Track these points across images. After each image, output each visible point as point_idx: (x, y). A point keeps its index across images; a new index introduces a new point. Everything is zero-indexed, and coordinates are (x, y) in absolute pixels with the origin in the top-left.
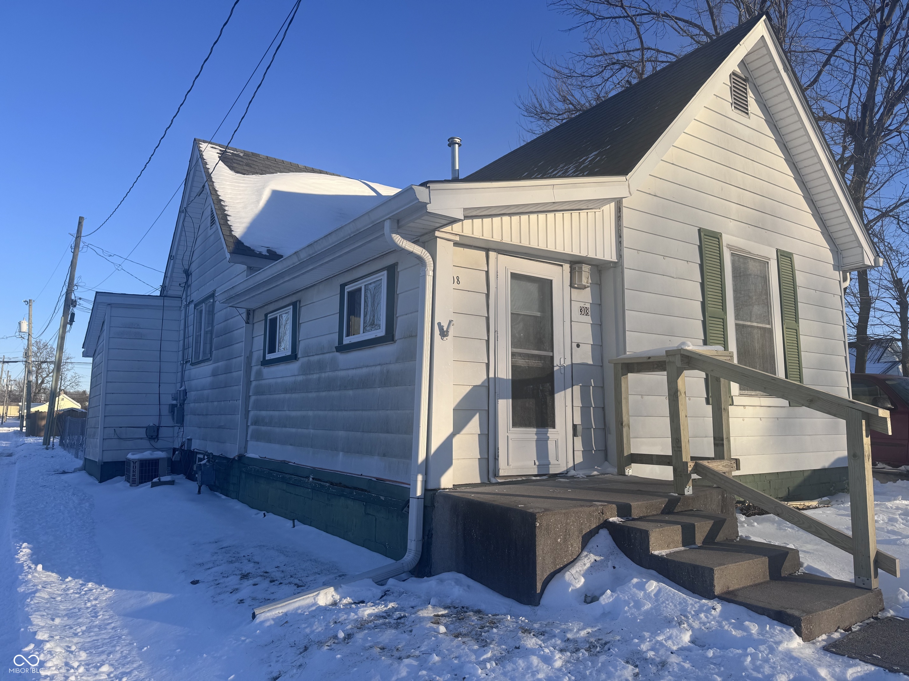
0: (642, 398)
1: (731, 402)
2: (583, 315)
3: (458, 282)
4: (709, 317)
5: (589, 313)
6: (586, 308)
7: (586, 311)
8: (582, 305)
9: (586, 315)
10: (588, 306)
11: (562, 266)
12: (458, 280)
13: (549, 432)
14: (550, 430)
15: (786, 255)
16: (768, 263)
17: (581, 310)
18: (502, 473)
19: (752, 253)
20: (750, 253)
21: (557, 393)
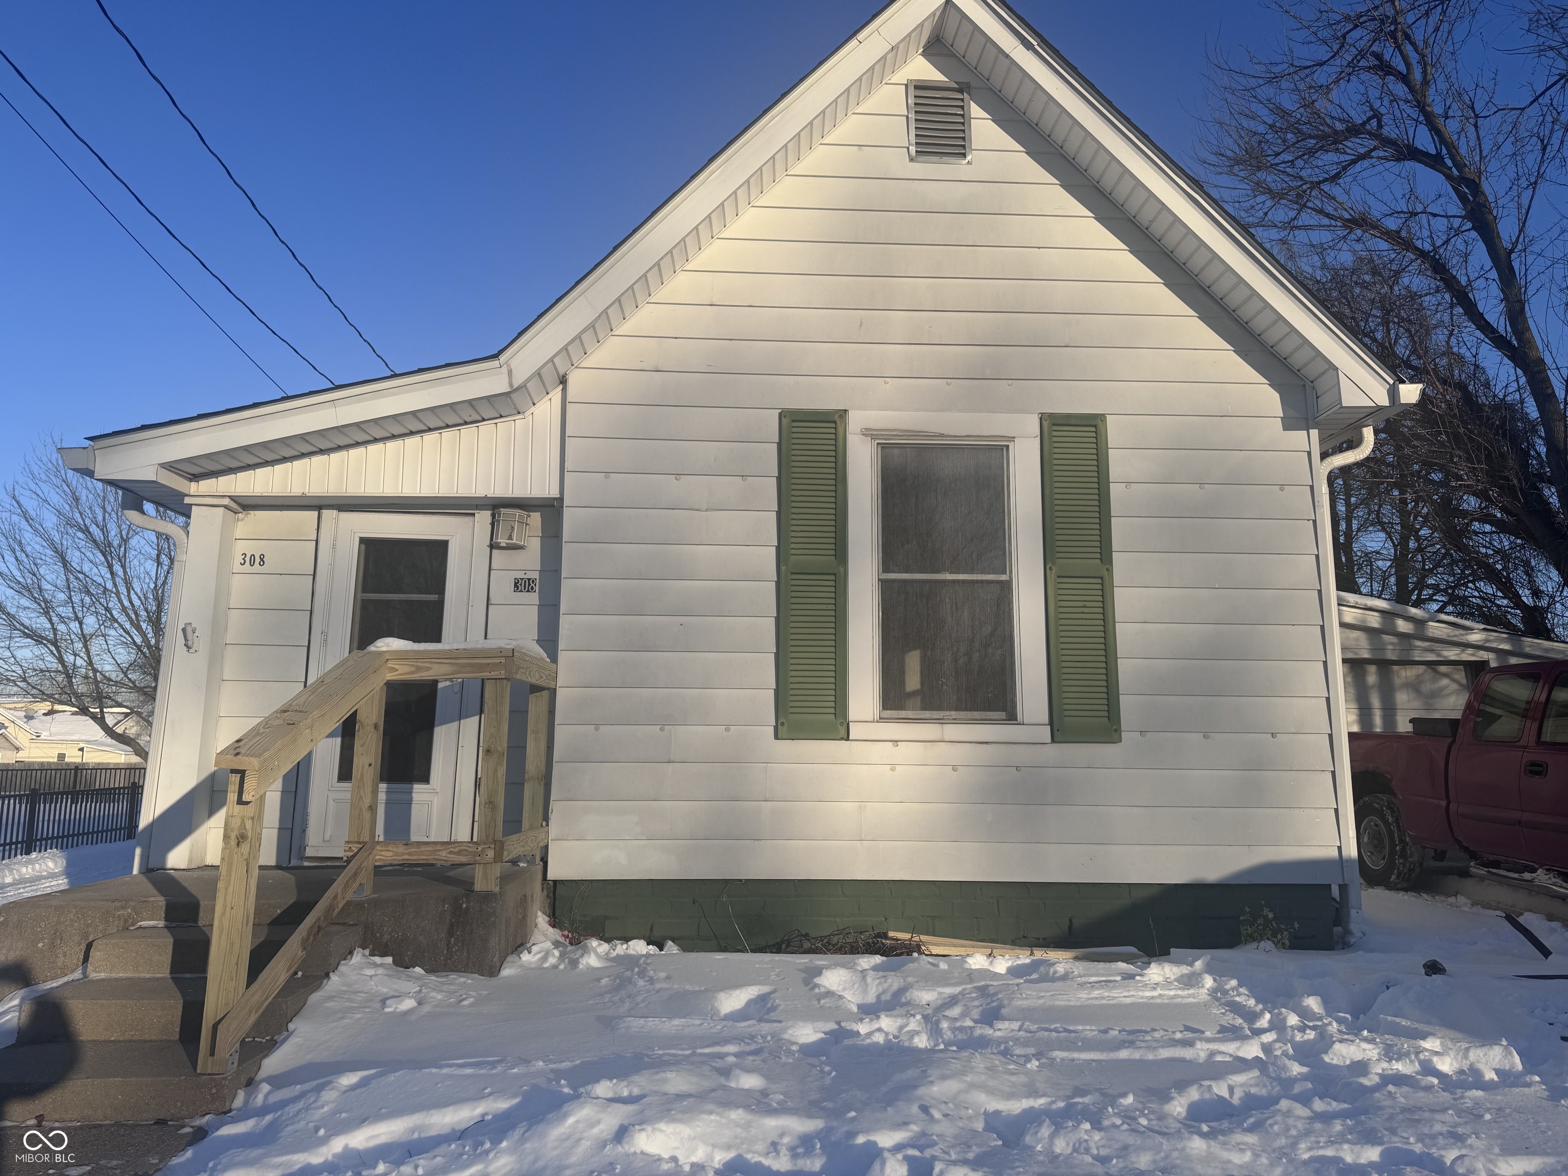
0: (597, 729)
1: (845, 735)
2: (521, 591)
3: (262, 563)
4: (792, 573)
5: (537, 591)
6: (529, 580)
7: (529, 584)
8: (520, 575)
9: (528, 591)
10: (535, 575)
11: (473, 515)
12: (262, 560)
13: (414, 791)
14: (417, 787)
15: (1073, 422)
16: (1007, 447)
17: (516, 584)
18: (309, 852)
19: (947, 436)
20: (942, 435)
21: (441, 724)
